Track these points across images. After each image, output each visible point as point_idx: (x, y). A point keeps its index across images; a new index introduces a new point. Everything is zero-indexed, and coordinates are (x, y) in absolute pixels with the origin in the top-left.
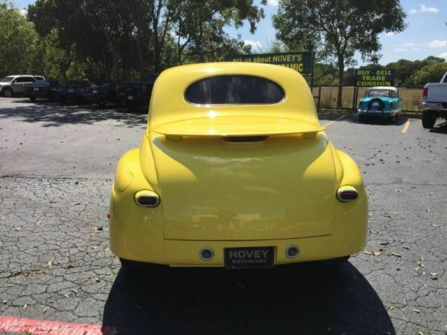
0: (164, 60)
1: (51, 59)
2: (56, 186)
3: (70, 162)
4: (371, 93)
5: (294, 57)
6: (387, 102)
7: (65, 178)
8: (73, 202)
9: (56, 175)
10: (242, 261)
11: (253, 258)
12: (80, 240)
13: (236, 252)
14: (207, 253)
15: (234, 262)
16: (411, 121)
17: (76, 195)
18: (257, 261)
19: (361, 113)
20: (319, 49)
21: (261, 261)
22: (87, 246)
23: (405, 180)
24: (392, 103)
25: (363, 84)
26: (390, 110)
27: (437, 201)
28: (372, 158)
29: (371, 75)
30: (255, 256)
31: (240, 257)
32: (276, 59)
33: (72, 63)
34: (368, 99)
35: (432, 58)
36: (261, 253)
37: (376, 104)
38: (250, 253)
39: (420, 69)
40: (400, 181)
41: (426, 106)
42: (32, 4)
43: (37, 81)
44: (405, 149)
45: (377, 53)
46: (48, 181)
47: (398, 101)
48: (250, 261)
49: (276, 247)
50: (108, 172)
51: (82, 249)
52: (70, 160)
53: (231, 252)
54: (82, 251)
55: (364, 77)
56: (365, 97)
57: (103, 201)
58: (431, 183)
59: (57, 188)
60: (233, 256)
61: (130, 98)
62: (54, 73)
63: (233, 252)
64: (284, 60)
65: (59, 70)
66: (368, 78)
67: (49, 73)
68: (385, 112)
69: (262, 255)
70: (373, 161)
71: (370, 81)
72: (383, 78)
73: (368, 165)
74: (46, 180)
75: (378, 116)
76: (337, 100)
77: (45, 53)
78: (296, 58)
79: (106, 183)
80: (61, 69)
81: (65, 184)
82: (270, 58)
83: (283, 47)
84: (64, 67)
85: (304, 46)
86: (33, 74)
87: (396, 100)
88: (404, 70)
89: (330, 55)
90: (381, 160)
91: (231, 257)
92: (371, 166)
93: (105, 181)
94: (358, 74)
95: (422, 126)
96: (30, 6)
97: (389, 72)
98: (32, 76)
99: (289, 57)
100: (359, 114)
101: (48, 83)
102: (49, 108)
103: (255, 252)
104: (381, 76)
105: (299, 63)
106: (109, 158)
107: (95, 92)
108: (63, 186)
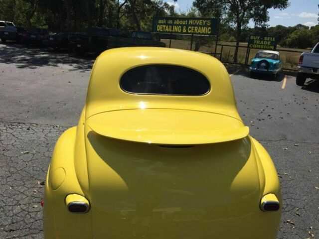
0: (107, 16)
1: (20, 9)
2: (11, 131)
3: (26, 105)
4: (260, 55)
5: (204, 22)
6: (272, 63)
7: (19, 123)
8: (23, 150)
9: (12, 119)
12: (24, 197)
16: (287, 78)
17: (26, 143)
19: (251, 70)
20: (224, 17)
22: (29, 204)
23: (289, 137)
24: (275, 64)
25: (253, 46)
26: (273, 70)
27: (315, 161)
28: (262, 112)
29: (260, 40)
32: (191, 22)
33: (35, 13)
34: (257, 60)
35: (300, 25)
37: (263, 64)
39: (291, 33)
40: (284, 138)
41: (300, 69)
43: (8, 27)
44: (286, 105)
45: (266, 24)
46: (5, 126)
47: (280, 62)
50: (56, 118)
51: (24, 208)
52: (26, 103)
54: (24, 210)
55: (255, 41)
56: (255, 58)
57: (48, 151)
58: (308, 141)
59: (11, 133)
61: (79, 46)
62: (22, 19)
64: (197, 24)
65: (26, 18)
66: (258, 42)
67: (18, 19)
68: (269, 70)
70: (263, 116)
71: (259, 45)
72: (269, 43)
73: (260, 120)
74: (3, 124)
75: (265, 73)
76: (234, 56)
77: (15, 4)
78: (206, 23)
79: (53, 130)
80: (27, 17)
81: (19, 130)
82: (187, 21)
83: (197, 13)
84: (30, 15)
85: (213, 14)
86: (5, 21)
87: (278, 61)
88: (280, 33)
89: (231, 22)
90: (269, 116)
92: (262, 121)
93: (52, 128)
94: (251, 38)
95: (296, 84)
97: (274, 38)
98: (4, 22)
99: (201, 21)
100: (250, 70)
101: (16, 29)
102: (17, 49)
104: (268, 41)
105: (208, 26)
106: (58, 103)
107: (51, 39)
108: (17, 131)
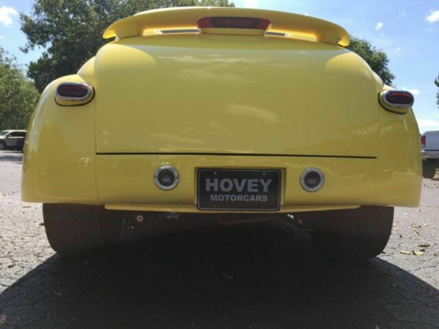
10: (227, 196)
11: (245, 191)
13: (216, 180)
14: (166, 177)
15: (213, 198)
18: (252, 198)
21: (259, 198)
30: (250, 190)
31: (223, 189)
36: (259, 183)
38: (240, 184)
42: (34, 62)
48: (240, 198)
49: (285, 169)
53: (208, 180)
60: (212, 188)
63: (212, 181)
69: (260, 187)
91: (208, 189)
96: (31, 63)
103: (250, 181)
